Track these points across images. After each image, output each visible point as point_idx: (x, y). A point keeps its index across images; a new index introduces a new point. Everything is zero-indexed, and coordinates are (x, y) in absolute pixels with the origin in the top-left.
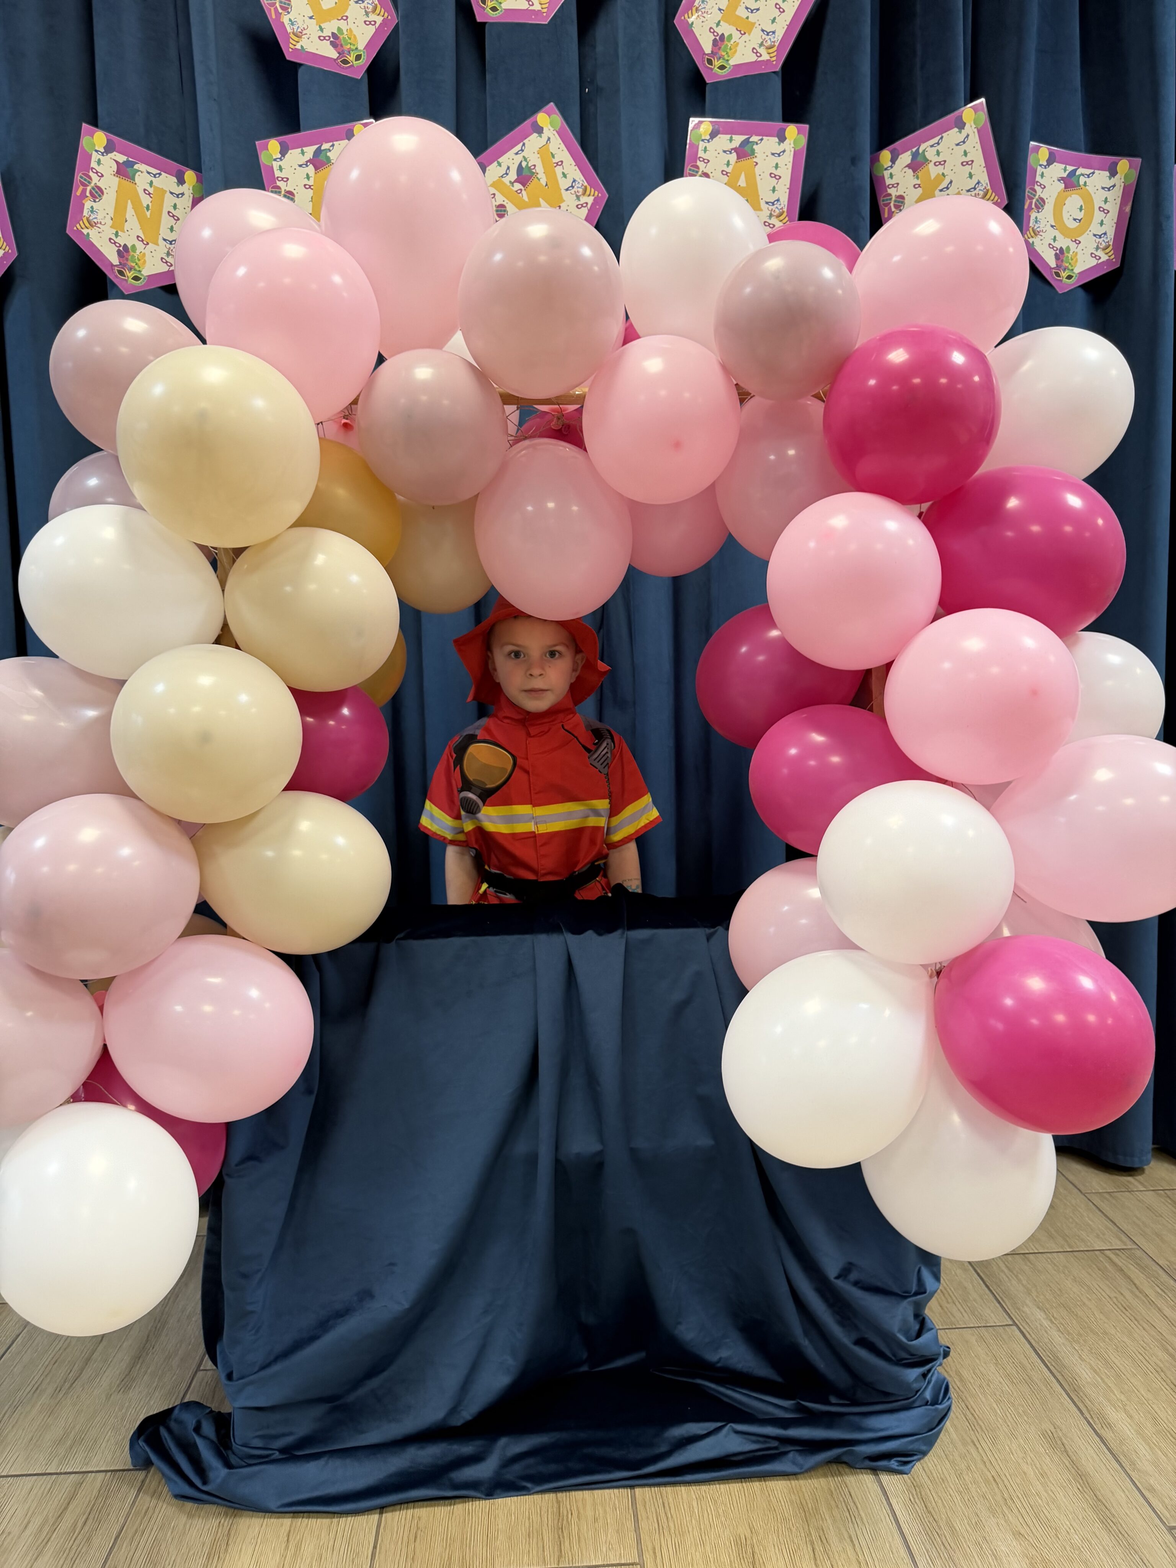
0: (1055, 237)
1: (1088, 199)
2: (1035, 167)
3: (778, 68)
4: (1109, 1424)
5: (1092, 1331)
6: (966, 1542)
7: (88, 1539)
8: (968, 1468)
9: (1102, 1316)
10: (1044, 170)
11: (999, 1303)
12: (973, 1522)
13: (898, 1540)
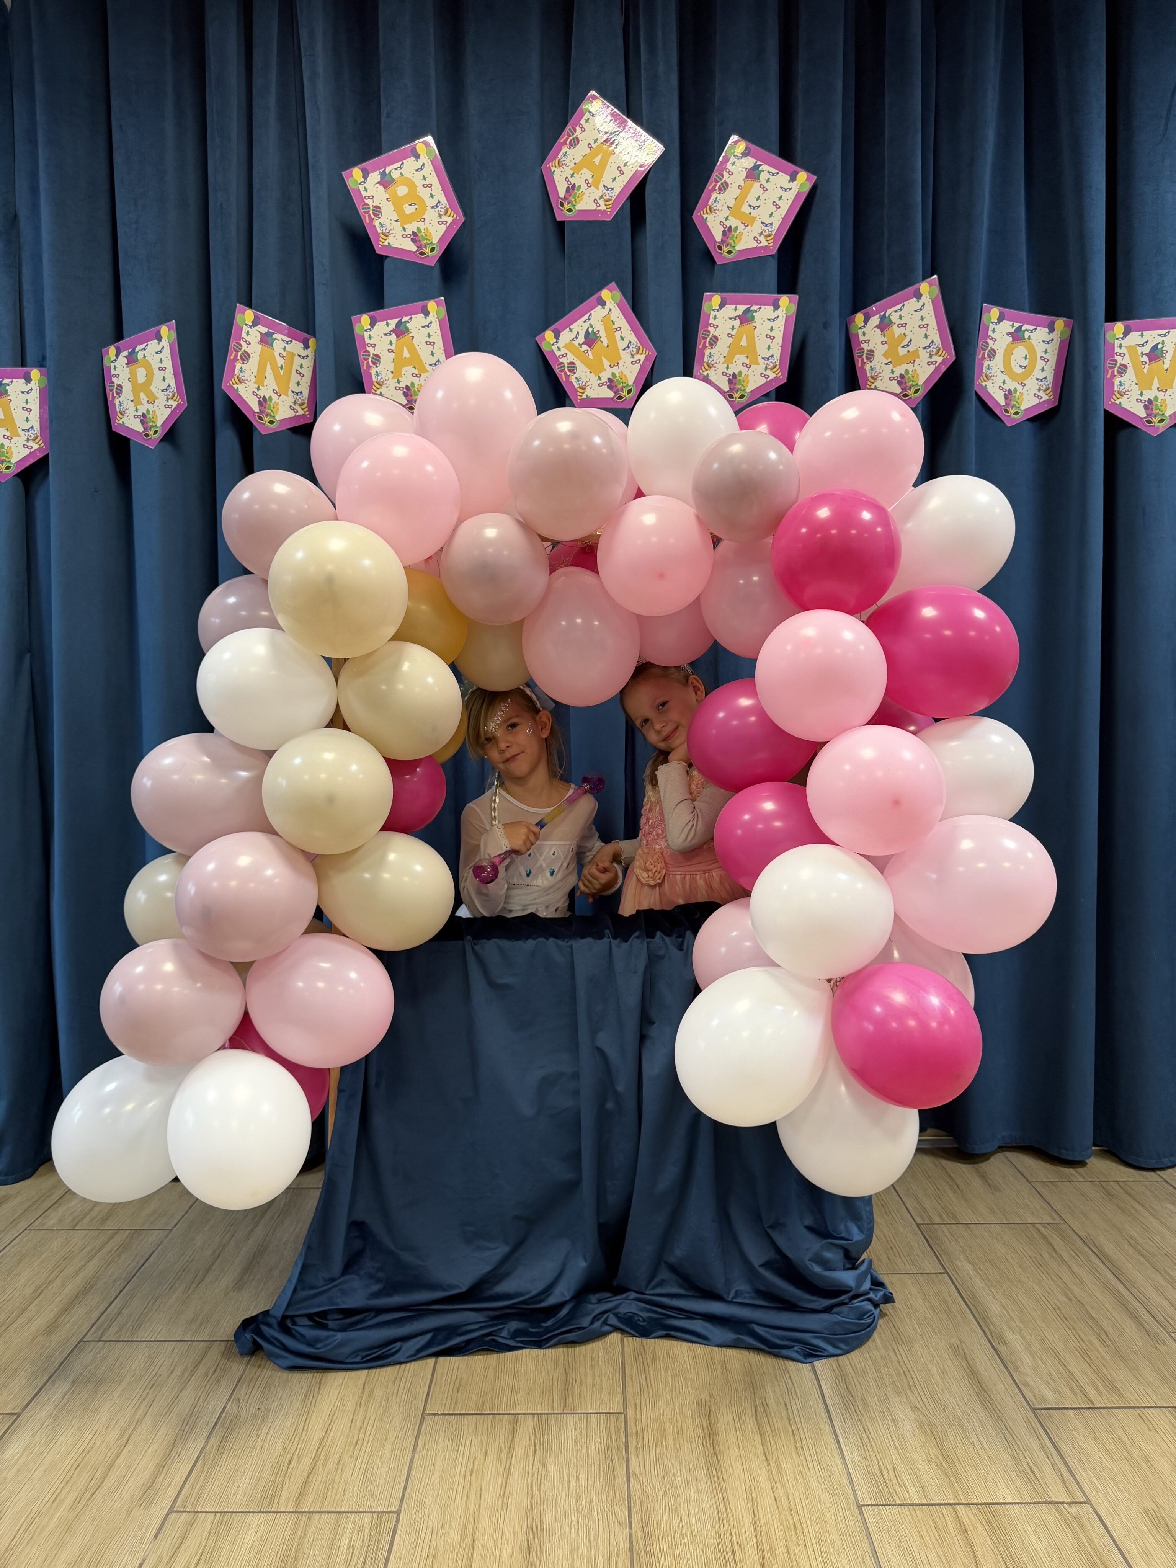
0: (1004, 381)
1: (1031, 350)
2: (987, 324)
3: (774, 251)
4: (1005, 1342)
5: (1009, 1280)
6: (873, 1410)
7: (217, 1381)
8: (886, 1365)
9: (1020, 1270)
10: (995, 327)
11: (937, 1257)
12: (882, 1399)
13: (822, 1408)
